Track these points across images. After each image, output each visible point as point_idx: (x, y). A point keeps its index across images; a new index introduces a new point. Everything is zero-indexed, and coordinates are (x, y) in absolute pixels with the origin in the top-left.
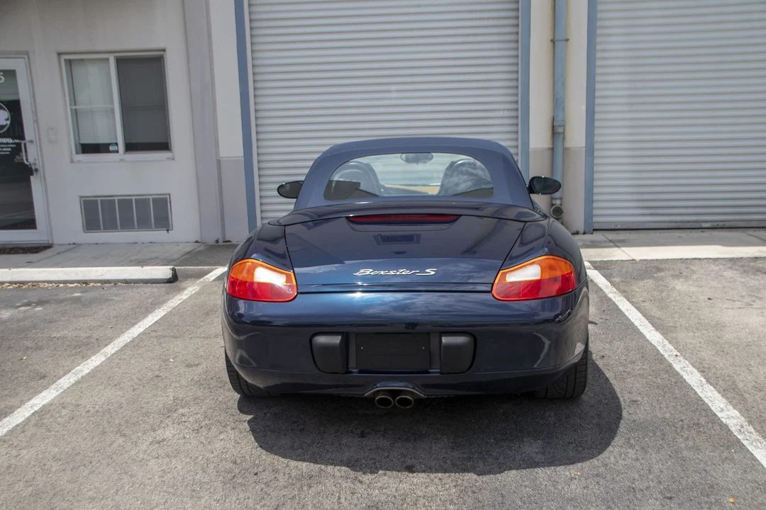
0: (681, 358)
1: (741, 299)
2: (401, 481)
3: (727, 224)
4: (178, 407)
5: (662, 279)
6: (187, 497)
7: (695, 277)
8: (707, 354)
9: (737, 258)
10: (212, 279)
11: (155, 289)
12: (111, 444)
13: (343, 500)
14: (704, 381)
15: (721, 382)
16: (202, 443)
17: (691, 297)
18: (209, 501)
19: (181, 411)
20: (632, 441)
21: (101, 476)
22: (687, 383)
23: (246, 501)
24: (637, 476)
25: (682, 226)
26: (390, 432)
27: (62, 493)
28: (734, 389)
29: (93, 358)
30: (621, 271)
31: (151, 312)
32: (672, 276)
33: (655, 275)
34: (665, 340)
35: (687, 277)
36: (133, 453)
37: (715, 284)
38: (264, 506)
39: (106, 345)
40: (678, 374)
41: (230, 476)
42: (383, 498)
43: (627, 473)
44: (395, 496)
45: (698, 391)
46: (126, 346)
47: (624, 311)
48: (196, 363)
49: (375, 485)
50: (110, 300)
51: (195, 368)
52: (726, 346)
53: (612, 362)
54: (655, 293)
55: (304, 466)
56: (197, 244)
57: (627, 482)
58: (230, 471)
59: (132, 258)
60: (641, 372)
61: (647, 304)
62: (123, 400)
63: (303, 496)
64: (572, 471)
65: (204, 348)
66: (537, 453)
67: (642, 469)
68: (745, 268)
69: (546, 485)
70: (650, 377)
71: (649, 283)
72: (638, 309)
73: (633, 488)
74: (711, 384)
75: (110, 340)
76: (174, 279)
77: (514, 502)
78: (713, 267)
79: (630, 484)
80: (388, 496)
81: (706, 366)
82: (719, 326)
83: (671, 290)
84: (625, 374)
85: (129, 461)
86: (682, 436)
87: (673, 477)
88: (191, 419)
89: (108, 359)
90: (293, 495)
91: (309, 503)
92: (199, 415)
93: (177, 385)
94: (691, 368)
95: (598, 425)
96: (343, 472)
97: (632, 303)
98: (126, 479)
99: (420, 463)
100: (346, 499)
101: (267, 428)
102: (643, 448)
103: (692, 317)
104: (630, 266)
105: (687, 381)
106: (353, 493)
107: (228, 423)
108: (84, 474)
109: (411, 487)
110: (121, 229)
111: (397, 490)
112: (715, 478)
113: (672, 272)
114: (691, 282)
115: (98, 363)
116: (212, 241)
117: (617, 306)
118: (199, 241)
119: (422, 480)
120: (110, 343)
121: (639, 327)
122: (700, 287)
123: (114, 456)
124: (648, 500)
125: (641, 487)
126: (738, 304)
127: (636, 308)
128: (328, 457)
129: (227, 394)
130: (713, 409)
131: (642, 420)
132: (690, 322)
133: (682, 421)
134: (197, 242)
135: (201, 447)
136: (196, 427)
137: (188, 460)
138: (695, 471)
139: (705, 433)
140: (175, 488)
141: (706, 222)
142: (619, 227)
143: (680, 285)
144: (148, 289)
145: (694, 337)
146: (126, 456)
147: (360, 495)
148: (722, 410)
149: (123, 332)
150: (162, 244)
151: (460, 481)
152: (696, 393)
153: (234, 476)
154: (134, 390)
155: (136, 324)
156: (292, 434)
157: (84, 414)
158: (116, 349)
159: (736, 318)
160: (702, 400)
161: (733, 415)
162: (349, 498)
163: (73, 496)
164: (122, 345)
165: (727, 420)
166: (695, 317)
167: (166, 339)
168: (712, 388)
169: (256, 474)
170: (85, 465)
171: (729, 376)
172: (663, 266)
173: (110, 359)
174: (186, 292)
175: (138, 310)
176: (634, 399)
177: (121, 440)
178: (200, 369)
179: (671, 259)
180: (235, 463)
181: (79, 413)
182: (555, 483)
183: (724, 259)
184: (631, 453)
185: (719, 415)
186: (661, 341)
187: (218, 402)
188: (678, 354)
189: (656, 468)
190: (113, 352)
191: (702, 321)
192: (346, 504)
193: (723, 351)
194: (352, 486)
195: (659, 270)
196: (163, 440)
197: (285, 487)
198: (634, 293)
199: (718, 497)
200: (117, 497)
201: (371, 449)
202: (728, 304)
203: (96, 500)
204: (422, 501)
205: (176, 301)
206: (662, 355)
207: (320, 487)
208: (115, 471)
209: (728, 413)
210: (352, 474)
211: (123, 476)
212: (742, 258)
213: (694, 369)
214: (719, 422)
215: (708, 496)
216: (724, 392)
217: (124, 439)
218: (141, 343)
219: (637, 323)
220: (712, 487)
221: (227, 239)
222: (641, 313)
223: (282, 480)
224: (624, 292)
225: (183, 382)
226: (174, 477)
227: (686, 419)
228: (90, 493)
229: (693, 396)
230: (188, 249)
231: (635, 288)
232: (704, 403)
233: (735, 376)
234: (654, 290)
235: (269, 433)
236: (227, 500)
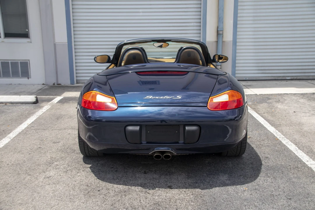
0: (285, 138)
1: (309, 112)
2: (167, 193)
3: (298, 78)
4: (54, 162)
5: (271, 103)
6: (68, 201)
7: (286, 102)
8: (297, 137)
9: (305, 94)
10: (56, 102)
11: (27, 107)
12: (24, 179)
13: (142, 201)
14: (297, 148)
15: (305, 149)
16: (69, 177)
17: (286, 111)
18: (79, 203)
19: (56, 163)
20: (269, 175)
21: (22, 193)
22: (290, 149)
23: (97, 202)
24: (273, 190)
25: (277, 78)
26: (158, 171)
27: (4, 202)
28: (312, 152)
29: (4, 139)
30: (251, 99)
31: (28, 118)
32: (276, 102)
33: (267, 101)
34: (277, 131)
35: (282, 102)
36: (36, 182)
37: (296, 105)
38: (106, 204)
39: (9, 133)
40: (285, 145)
41: (86, 192)
42: (160, 200)
43: (269, 188)
44: (165, 199)
45: (296, 153)
46: (20, 133)
47: (255, 118)
48: (58, 141)
49: (156, 194)
50: (5, 112)
51: (58, 144)
52: (305, 133)
53: (254, 140)
54: (269, 109)
55: (121, 187)
56: (43, 85)
57: (269, 192)
58: (86, 190)
59: (11, 91)
60: (268, 144)
61: (266, 115)
62: (25, 159)
63: (123, 200)
64: (244, 188)
65: (60, 135)
66: (227, 180)
67: (275, 187)
68: (309, 98)
69: (233, 194)
70: (272, 147)
71: (265, 105)
72: (262, 116)
73: (273, 195)
74: (301, 150)
75: (10, 131)
76: (36, 102)
77: (220, 201)
78: (293, 97)
79: (271, 193)
80: (163, 199)
81: (297, 142)
82: (300, 124)
83: (276, 108)
84: (261, 146)
85: (35, 186)
86: (291, 172)
87: (290, 190)
88: (61, 167)
89: (12, 140)
90: (118, 199)
91: (127, 203)
92: (65, 165)
93: (51, 151)
94: (290, 143)
95: (252, 168)
96: (139, 189)
97: (259, 114)
98: (36, 195)
99: (174, 184)
100: (143, 201)
101: (100, 170)
102: (274, 178)
103: (288, 120)
104: (255, 97)
105: (290, 148)
106: (146, 198)
107: (80, 168)
108: (14, 193)
109: (172, 195)
110: (3, 77)
111: (166, 197)
112: (309, 191)
113: (275, 100)
114: (285, 105)
115: (7, 142)
116: (51, 84)
117: (252, 115)
118: (45, 83)
119: (177, 192)
120: (11, 132)
121: (264, 125)
122: (289, 107)
123: (27, 184)
124: (280, 200)
125: (276, 194)
126: (308, 114)
127: (261, 116)
128: (131, 182)
129: (77, 155)
130: (303, 160)
131: (272, 166)
132: (287, 122)
133: (290, 166)
134: (43, 84)
135: (69, 179)
136: (65, 170)
137: (65, 185)
138: (300, 188)
139: (301, 171)
140: (61, 198)
141: (288, 77)
142: (247, 79)
143: (279, 106)
144: (24, 107)
145: (290, 129)
146: (33, 184)
147: (149, 199)
148: (308, 161)
149: (16, 127)
150: (25, 85)
151: (194, 192)
152: (294, 153)
153: (89, 192)
154: (29, 154)
155: (22, 123)
156: (112, 173)
157: (6, 166)
158: (15, 135)
159: (308, 121)
160: (298, 157)
161: (313, 163)
162: (145, 200)
163: (11, 203)
164: (17, 133)
165: (311, 166)
166: (289, 120)
167: (40, 130)
168: (301, 151)
169: (99, 191)
170: (13, 189)
171: (308, 146)
172: (270, 97)
173: (13, 140)
174: (44, 108)
175: (21, 117)
176: (267, 156)
177: (29, 177)
178: (60, 144)
179: (274, 94)
180: (88, 186)
181: (3, 165)
182: (237, 193)
183: (298, 94)
184: (269, 180)
185: (307, 163)
186: (275, 131)
187: (73, 159)
188: (284, 136)
189: (282, 186)
190: (14, 136)
191: (293, 122)
192: (144, 203)
193: (304, 135)
194: (145, 195)
195: (269, 99)
196: (50, 177)
197: (114, 196)
198: (259, 109)
199: (312, 199)
200: (33, 203)
201: (150, 179)
202: (303, 114)
203: (23, 204)
204: (178, 201)
205: (40, 112)
206: (276, 137)
207: (130, 196)
208: (30, 191)
209: (310, 162)
210: (144, 190)
211: (34, 193)
212: (307, 93)
213: (292, 143)
214: (307, 166)
215: (307, 198)
216: (307, 153)
217: (30, 176)
218: (27, 133)
219: (262, 123)
220: (308, 194)
221: (59, 83)
222: (264, 118)
223: (112, 194)
224: (254, 109)
225: (54, 150)
226: (59, 193)
227: (292, 165)
228: (19, 202)
229: (293, 155)
230: (40, 87)
231: (258, 107)
232: (299, 158)
233: (311, 146)
234: (268, 108)
235: (101, 173)
236: (88, 203)
